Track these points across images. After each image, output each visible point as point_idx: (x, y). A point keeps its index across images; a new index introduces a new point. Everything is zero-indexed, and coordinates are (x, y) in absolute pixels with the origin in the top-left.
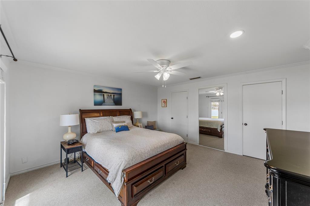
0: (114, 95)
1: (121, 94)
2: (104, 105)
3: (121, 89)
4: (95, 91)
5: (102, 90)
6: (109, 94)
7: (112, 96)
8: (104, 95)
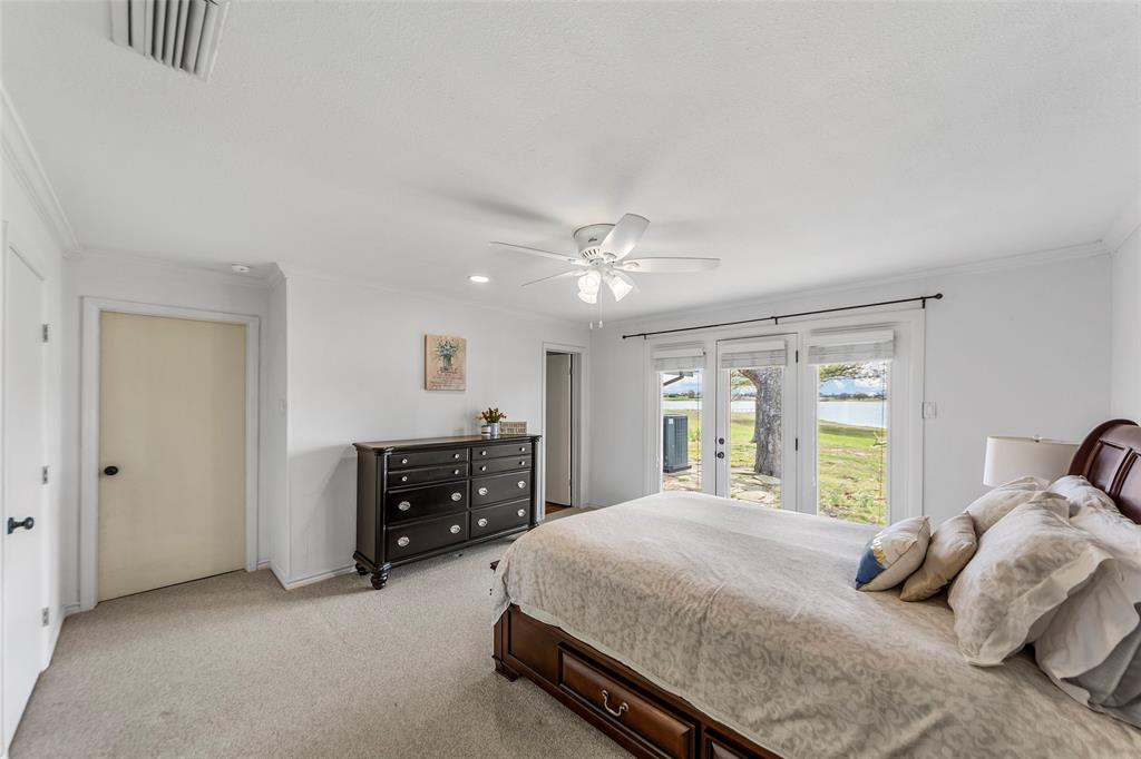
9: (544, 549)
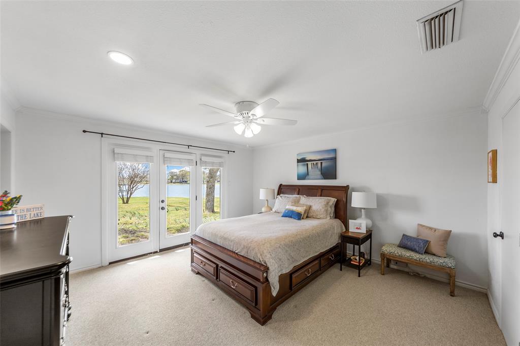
0: (321, 163)
1: (334, 159)
2: (309, 179)
3: (335, 151)
4: (299, 161)
5: (305, 158)
6: (315, 162)
7: (319, 165)
8: (307, 164)
9: (281, 245)
